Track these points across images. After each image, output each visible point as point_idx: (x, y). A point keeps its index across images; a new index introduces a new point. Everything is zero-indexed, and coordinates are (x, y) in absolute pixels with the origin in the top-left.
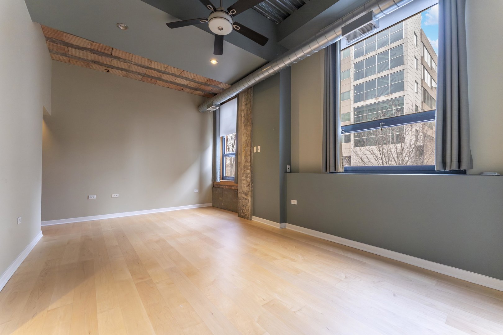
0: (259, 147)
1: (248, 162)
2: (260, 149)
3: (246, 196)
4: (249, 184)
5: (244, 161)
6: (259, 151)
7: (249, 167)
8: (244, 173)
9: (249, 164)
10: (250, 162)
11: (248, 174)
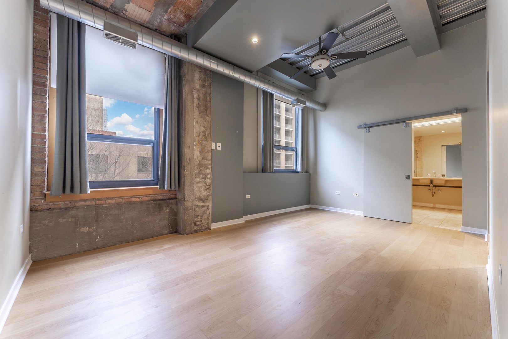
0: (219, 144)
1: (207, 159)
2: (220, 147)
3: (203, 202)
4: (209, 186)
5: (200, 158)
6: (219, 149)
7: (210, 167)
8: (200, 173)
9: (210, 162)
10: (210, 160)
11: (208, 174)
